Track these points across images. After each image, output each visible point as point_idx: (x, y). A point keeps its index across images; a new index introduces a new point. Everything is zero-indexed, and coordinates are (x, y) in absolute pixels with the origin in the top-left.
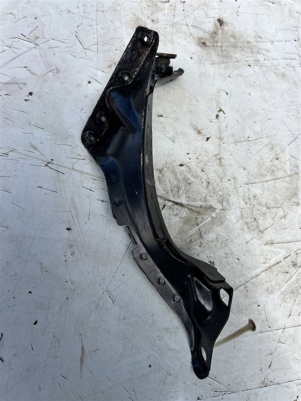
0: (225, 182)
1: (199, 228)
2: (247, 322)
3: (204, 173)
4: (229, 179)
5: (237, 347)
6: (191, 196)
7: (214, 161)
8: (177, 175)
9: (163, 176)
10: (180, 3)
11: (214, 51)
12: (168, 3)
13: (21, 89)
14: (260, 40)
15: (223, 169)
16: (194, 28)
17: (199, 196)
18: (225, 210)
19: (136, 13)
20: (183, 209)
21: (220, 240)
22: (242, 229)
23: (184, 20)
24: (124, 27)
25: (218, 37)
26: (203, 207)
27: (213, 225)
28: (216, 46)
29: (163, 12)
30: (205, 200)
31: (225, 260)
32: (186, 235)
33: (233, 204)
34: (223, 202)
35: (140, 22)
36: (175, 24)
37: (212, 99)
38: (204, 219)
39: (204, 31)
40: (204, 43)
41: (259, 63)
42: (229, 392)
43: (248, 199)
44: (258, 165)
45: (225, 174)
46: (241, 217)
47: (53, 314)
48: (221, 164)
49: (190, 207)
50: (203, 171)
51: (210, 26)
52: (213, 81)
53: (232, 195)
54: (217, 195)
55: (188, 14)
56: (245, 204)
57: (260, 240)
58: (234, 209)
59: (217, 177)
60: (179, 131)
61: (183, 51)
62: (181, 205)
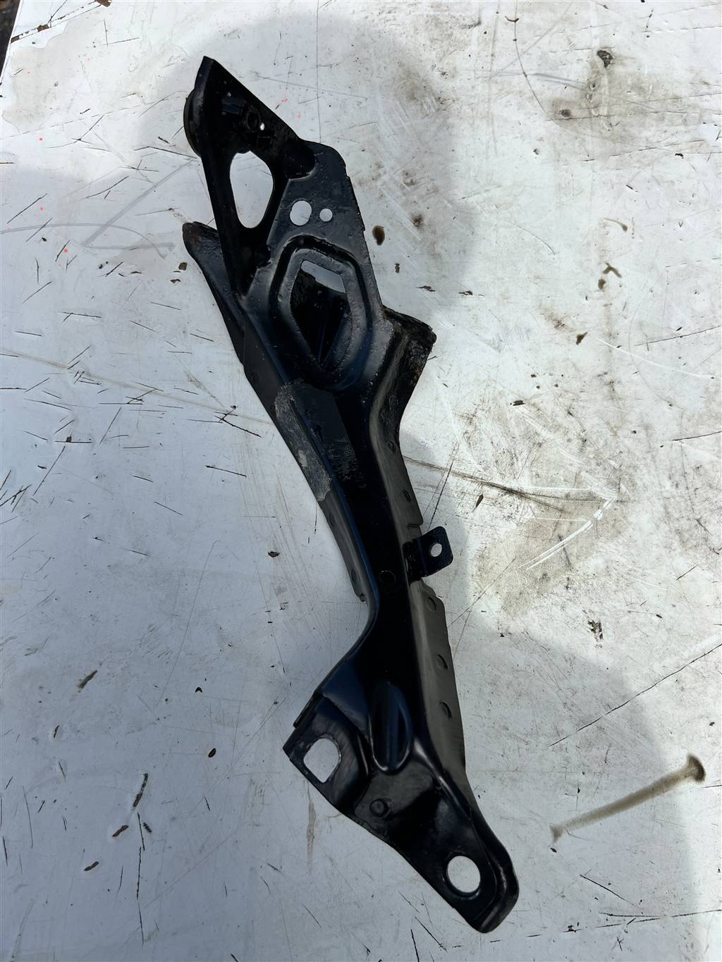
0: (625, 437)
1: (563, 545)
2: (684, 762)
3: (573, 419)
4: (633, 430)
5: (659, 817)
6: (543, 473)
7: (596, 390)
8: (509, 426)
9: (475, 430)
10: (506, 24)
11: (592, 129)
12: (477, 27)
13: (163, 257)
14: (704, 89)
15: (619, 408)
16: (540, 78)
17: (561, 472)
18: (626, 504)
19: (404, 62)
20: (524, 503)
21: (614, 573)
22: (668, 547)
23: (518, 63)
24: (379, 98)
25: (601, 94)
26: (572, 497)
27: (597, 537)
28: (596, 115)
29: (467, 51)
30: (577, 480)
31: (626, 618)
32: (534, 564)
33: (645, 487)
34: (619, 484)
35: (414, 80)
36: (498, 74)
37: (589, 244)
38: (576, 525)
39: (564, 84)
40: (566, 113)
41: (705, 145)
42: (642, 919)
43: (682, 475)
44: (705, 392)
45: (623, 420)
46: (666, 519)
47: (248, 735)
48: (613, 396)
49: (542, 499)
50: (569, 413)
51: (578, 69)
52: (591, 200)
53: (642, 467)
54: (605, 469)
55: (525, 47)
56: (675, 486)
57: (713, 571)
58: (648, 499)
59: (605, 426)
60: (511, 325)
61: (517, 137)
62: (521, 494)
